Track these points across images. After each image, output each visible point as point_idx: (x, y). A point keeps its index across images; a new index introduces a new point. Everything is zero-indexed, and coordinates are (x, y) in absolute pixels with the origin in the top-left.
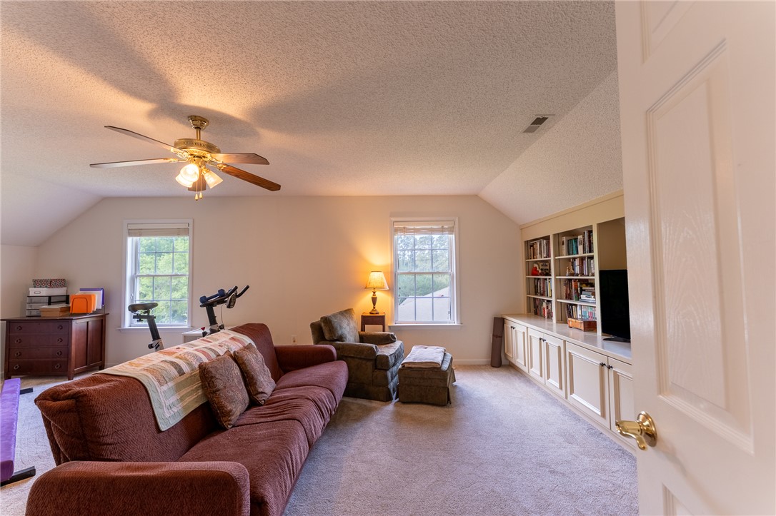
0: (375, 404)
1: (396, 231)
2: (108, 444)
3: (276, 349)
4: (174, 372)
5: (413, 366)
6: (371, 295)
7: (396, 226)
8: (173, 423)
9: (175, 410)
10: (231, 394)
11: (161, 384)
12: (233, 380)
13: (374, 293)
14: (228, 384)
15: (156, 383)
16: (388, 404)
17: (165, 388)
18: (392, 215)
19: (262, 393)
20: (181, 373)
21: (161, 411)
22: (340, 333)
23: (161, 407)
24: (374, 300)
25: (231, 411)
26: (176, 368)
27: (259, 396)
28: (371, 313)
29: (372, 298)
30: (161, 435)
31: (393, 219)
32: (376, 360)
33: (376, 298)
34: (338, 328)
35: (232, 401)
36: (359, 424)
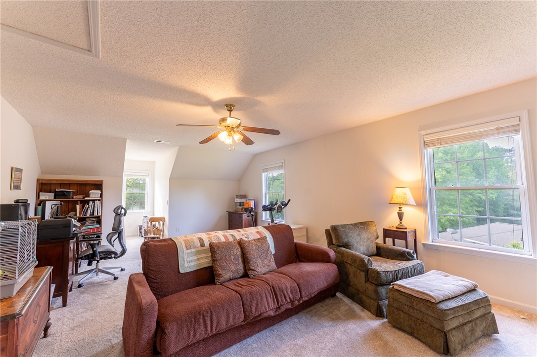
0: (365, 314)
1: (426, 145)
2: (151, 270)
3: (296, 244)
4: (198, 244)
5: (403, 290)
6: (397, 210)
7: (427, 139)
8: (188, 270)
9: (192, 264)
10: (225, 264)
11: (187, 249)
12: (230, 257)
13: (400, 208)
14: (224, 258)
15: (184, 248)
16: (377, 320)
17: (189, 251)
18: (422, 128)
19: (253, 270)
20: (202, 245)
21: (183, 262)
22: (345, 240)
23: (184, 261)
24: (400, 216)
25: (221, 274)
26: (200, 242)
27: (251, 271)
28: (397, 228)
29: (398, 213)
30: (180, 275)
31: (423, 133)
32: (368, 271)
33: (403, 213)
34: (344, 236)
35: (223, 268)
36: (331, 323)
